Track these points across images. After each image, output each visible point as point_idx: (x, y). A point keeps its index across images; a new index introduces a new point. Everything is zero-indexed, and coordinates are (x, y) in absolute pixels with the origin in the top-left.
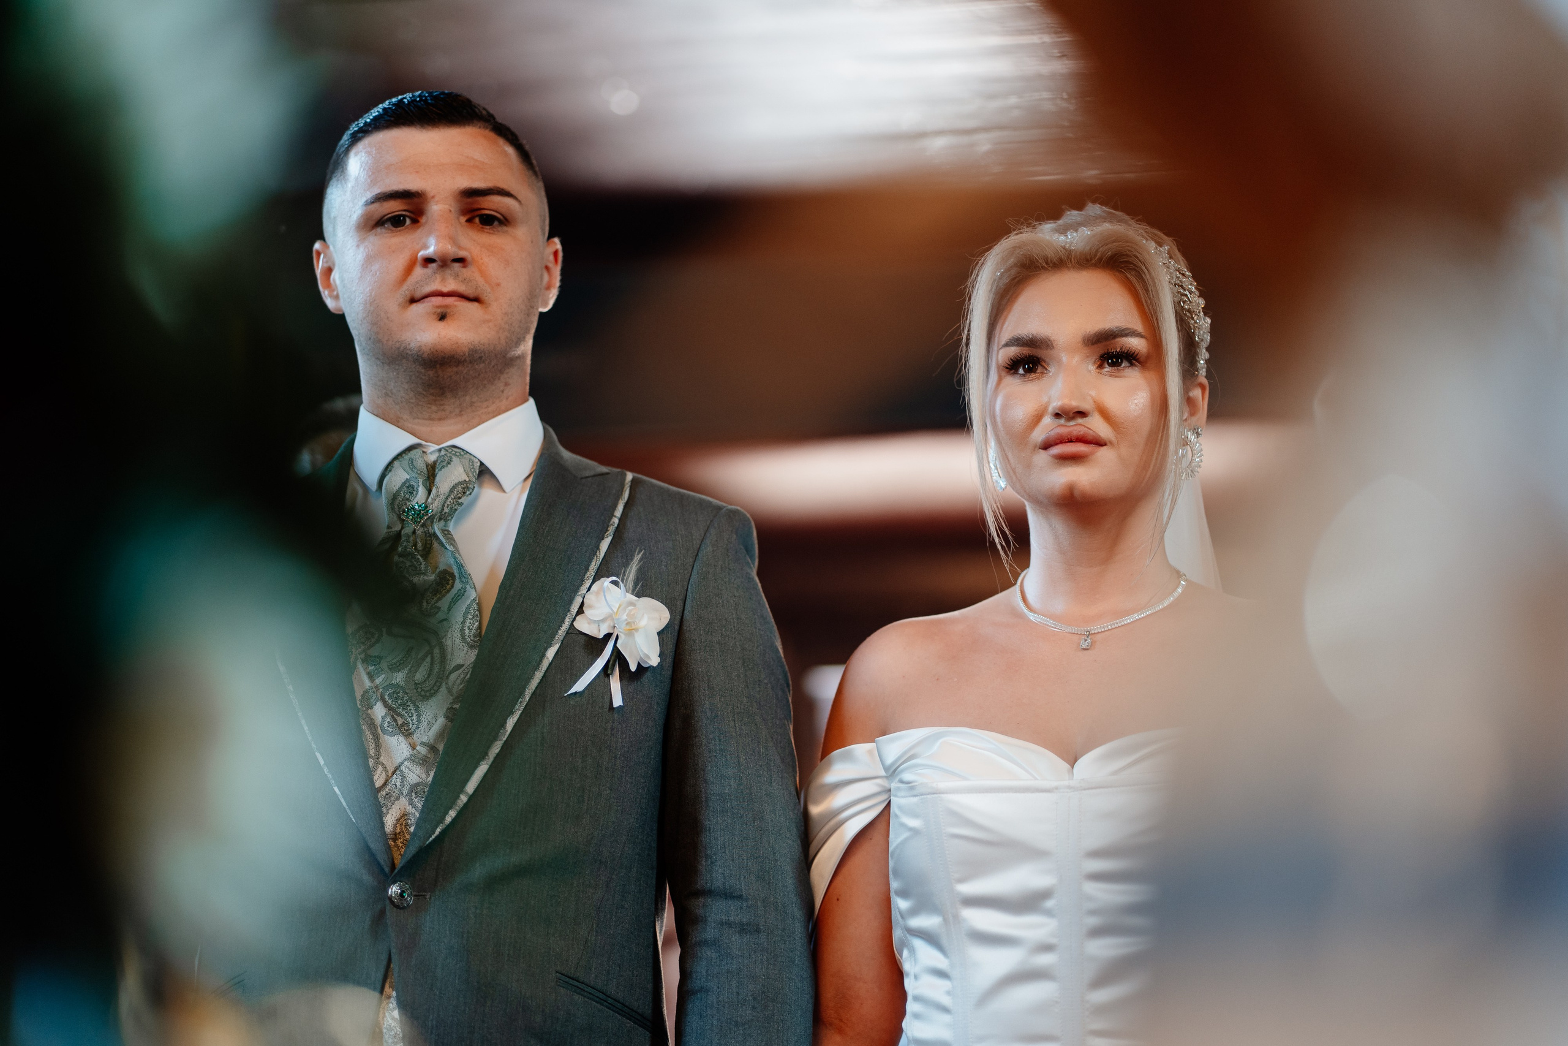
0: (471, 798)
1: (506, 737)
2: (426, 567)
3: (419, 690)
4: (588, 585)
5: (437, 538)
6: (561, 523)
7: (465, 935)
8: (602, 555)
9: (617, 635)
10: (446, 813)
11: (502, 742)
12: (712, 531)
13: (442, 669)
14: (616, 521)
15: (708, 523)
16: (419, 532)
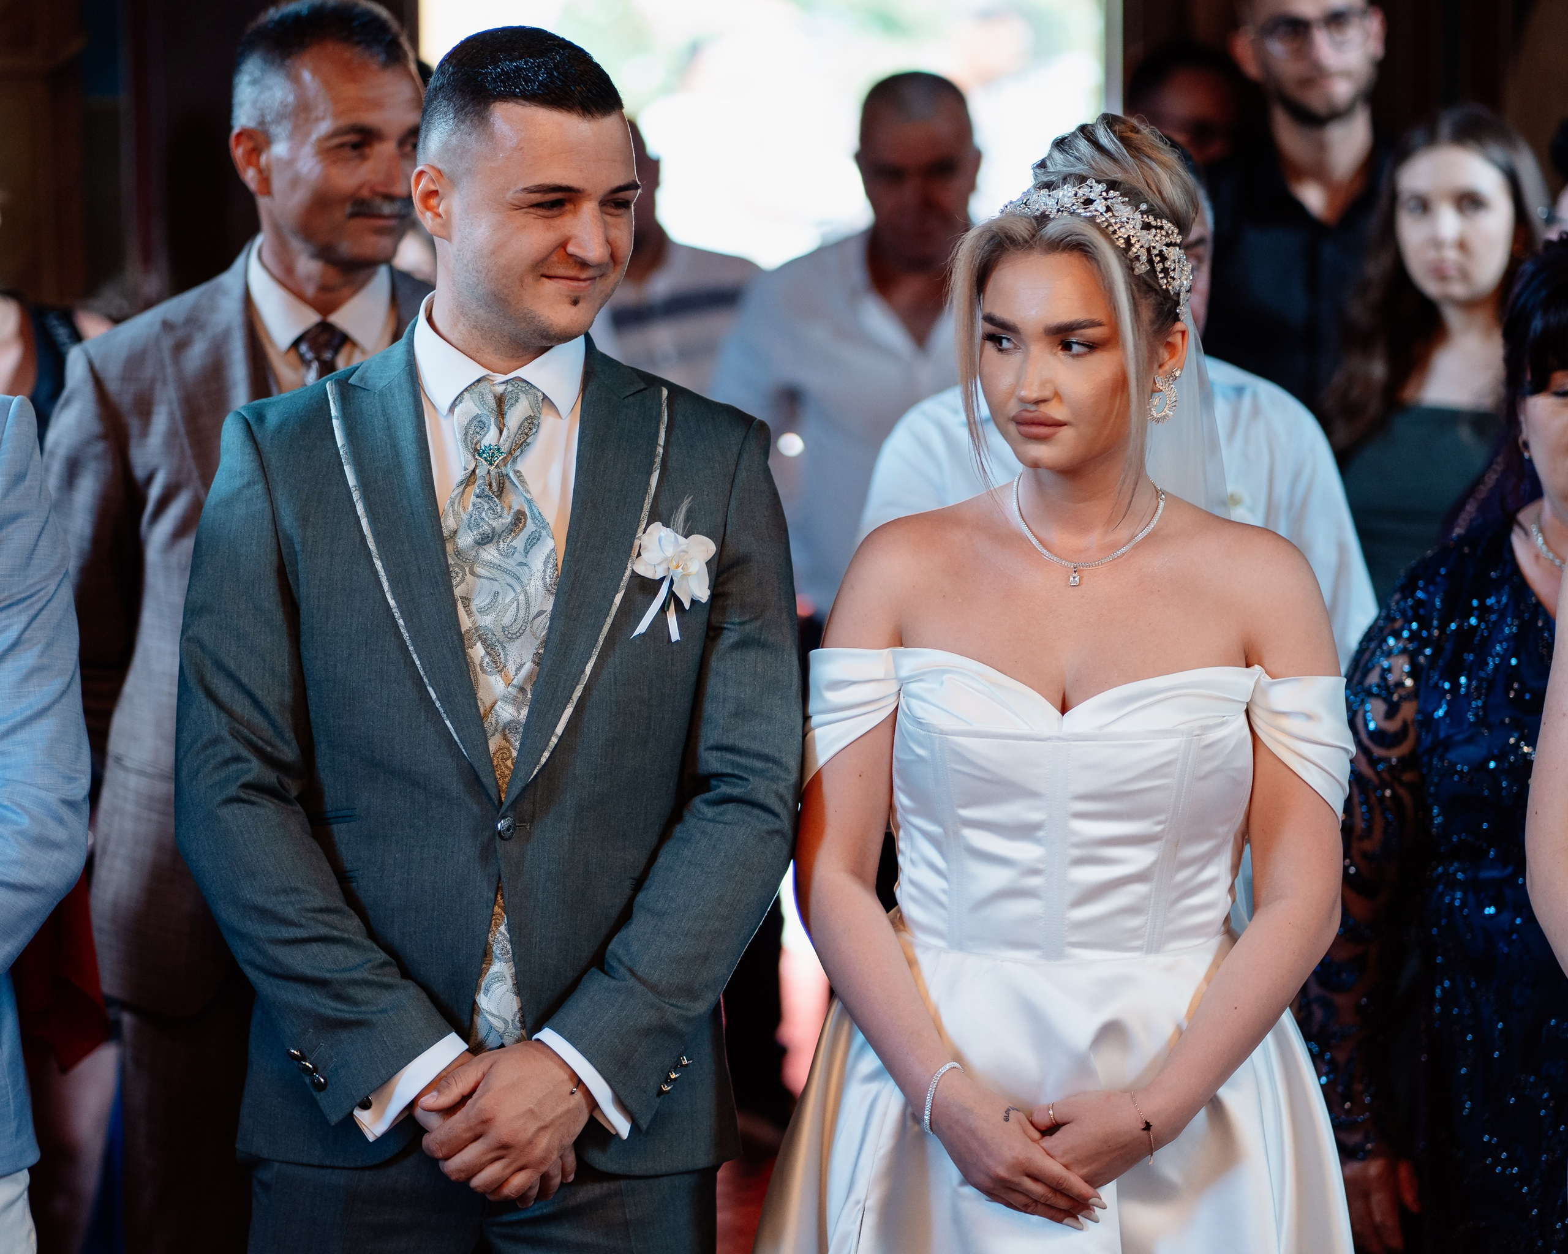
0: (560, 739)
1: (586, 680)
2: (502, 508)
3: (506, 633)
4: (644, 526)
5: (509, 478)
6: (614, 460)
7: (561, 861)
8: (653, 492)
9: (672, 578)
10: (541, 755)
11: (583, 686)
12: (745, 456)
13: (527, 614)
14: (660, 450)
15: (740, 446)
16: (493, 473)
